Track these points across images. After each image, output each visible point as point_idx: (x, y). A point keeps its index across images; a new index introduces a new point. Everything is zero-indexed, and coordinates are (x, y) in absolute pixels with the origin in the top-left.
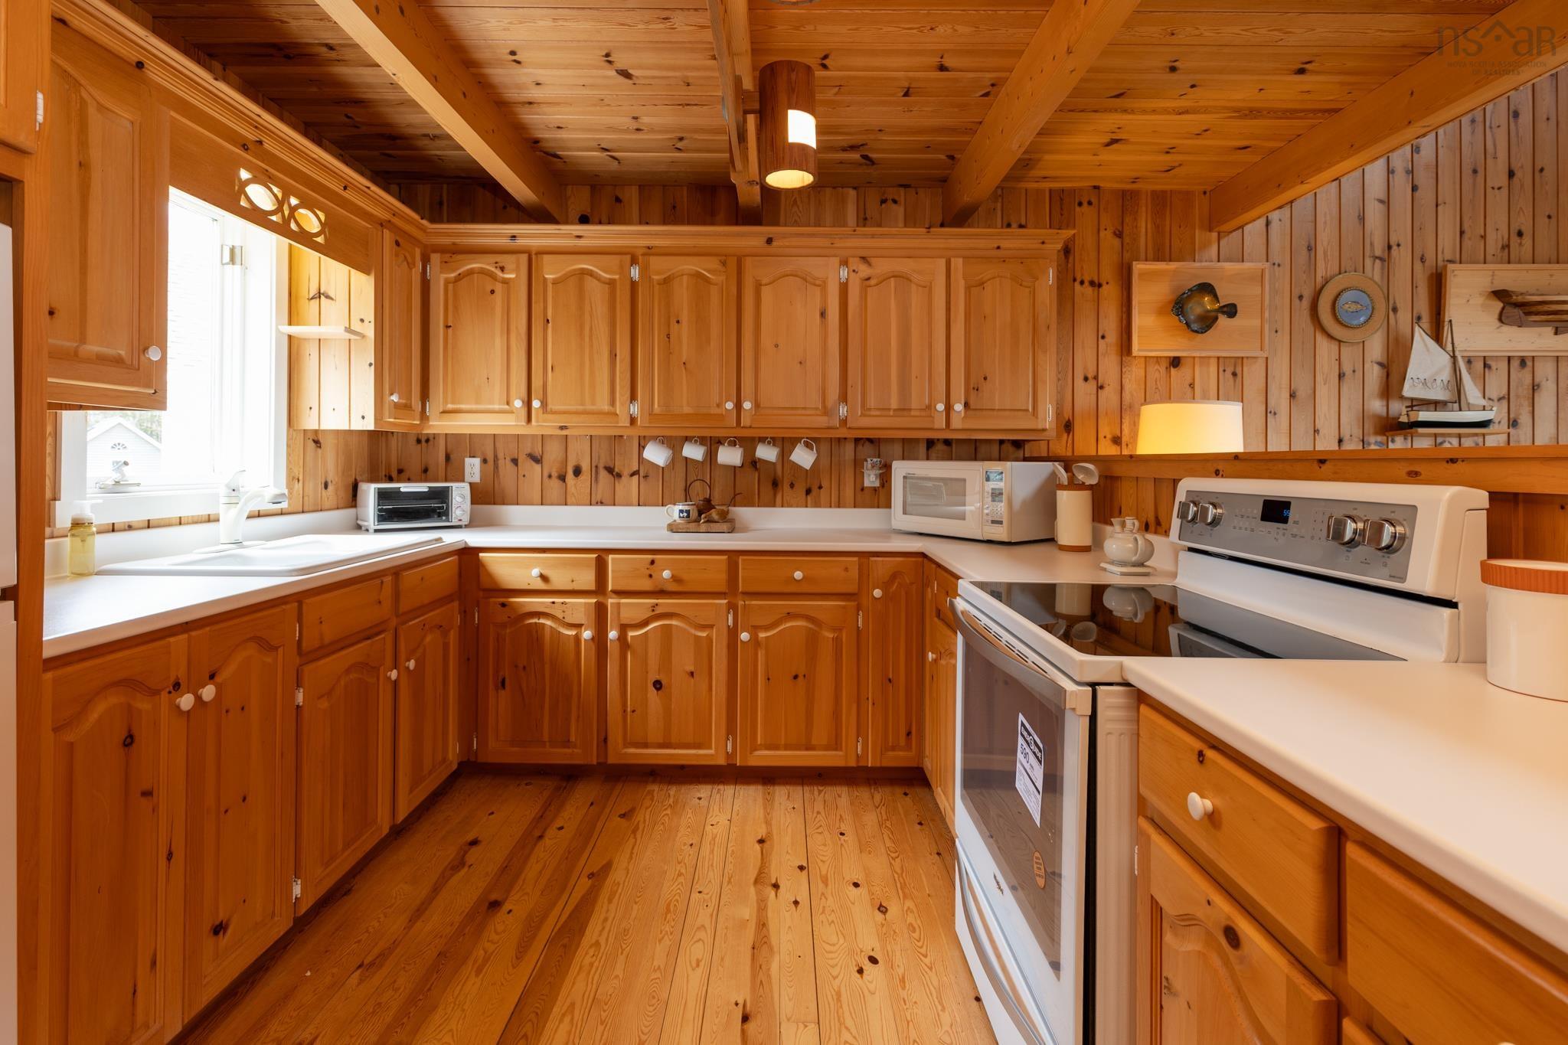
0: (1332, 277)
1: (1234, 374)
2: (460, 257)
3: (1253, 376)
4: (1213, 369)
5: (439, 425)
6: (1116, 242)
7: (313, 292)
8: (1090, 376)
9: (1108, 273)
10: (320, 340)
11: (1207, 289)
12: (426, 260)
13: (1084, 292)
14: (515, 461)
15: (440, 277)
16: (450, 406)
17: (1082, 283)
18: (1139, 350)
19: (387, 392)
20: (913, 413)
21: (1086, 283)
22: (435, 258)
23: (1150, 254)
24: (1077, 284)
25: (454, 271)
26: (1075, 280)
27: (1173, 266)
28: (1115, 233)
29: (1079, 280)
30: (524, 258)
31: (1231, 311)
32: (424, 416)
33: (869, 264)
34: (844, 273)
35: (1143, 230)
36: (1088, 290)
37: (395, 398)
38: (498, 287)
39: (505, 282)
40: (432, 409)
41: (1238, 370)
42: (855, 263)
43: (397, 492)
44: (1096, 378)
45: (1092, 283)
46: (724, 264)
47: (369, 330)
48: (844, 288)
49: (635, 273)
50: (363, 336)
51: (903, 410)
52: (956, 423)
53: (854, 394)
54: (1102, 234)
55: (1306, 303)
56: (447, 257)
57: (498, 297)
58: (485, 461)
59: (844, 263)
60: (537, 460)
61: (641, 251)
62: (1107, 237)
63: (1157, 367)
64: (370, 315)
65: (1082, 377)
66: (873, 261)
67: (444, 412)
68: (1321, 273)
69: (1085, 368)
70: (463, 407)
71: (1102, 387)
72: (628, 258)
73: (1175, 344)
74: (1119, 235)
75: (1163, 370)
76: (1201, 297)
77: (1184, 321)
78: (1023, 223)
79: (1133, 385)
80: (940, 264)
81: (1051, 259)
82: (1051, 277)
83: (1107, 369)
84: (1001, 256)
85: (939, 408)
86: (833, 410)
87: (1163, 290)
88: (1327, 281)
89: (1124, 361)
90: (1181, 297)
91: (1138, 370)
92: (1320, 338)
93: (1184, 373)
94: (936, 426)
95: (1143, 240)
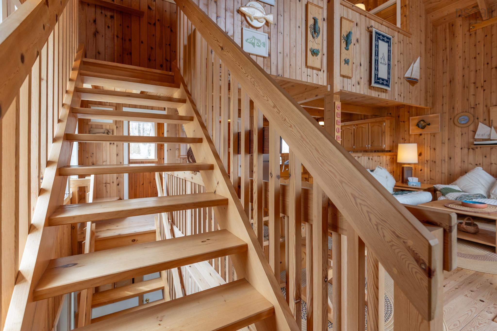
0: (459, 113)
1: (434, 136)
8: (403, 138)
9: (406, 119)
17: (402, 122)
18: (411, 133)
26: (400, 121)
27: (418, 117)
31: (429, 124)
33: (357, 126)
34: (354, 127)
35: (414, 110)
41: (435, 135)
42: (355, 126)
44: (404, 139)
45: (403, 122)
48: (354, 129)
51: (362, 147)
52: (370, 148)
53: (355, 144)
55: (452, 120)
59: (354, 126)
62: (406, 113)
68: (456, 112)
71: (405, 140)
73: (419, 131)
74: (409, 112)
75: (418, 136)
76: (422, 122)
77: (419, 127)
78: (391, 113)
79: (412, 139)
80: (367, 124)
81: (385, 121)
82: (384, 124)
83: (406, 137)
84: (376, 122)
85: (367, 146)
86: (353, 147)
87: (416, 122)
88: (457, 114)
89: (410, 135)
90: (418, 123)
91: (413, 137)
92: (456, 127)
93: (422, 136)
94: (367, 149)
95: (414, 112)
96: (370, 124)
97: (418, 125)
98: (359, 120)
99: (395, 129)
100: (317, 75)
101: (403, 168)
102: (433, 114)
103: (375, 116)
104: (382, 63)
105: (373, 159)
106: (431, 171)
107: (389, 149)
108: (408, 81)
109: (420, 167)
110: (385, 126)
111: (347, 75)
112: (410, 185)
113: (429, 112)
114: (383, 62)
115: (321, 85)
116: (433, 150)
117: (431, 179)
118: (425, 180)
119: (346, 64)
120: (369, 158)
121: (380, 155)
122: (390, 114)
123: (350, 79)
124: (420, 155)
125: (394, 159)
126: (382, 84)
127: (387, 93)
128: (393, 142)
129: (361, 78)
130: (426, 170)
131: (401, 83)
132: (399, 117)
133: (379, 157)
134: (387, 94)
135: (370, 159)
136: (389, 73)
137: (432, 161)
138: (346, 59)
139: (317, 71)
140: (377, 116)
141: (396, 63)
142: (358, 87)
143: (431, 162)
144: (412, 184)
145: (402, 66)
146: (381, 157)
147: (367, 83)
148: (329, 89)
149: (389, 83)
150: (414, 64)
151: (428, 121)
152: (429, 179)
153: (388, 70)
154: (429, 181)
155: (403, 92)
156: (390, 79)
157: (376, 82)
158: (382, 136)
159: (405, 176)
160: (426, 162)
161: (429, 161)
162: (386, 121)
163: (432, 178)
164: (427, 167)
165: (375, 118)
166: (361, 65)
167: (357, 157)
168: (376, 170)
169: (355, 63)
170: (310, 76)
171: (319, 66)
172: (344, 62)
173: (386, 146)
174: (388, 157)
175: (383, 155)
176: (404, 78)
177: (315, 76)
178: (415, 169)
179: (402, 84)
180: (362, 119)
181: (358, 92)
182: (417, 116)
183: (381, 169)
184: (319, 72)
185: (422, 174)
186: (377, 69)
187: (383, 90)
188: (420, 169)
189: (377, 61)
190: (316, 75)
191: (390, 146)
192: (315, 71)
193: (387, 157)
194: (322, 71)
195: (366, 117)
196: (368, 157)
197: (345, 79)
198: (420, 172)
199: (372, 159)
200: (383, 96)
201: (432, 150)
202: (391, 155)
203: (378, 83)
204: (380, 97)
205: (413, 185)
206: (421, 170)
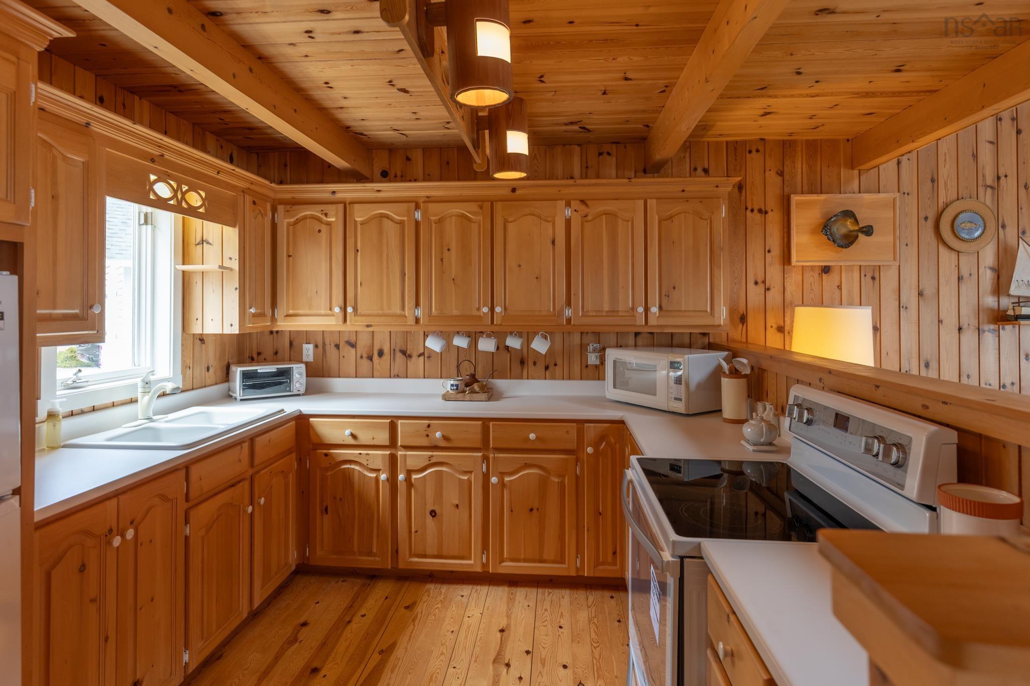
0: (951, 203)
1: (873, 278)
2: (295, 207)
3: (888, 280)
4: (856, 275)
5: (285, 325)
6: (779, 179)
7: (199, 239)
8: (759, 281)
9: (772, 203)
10: (203, 272)
11: (848, 214)
12: (274, 210)
13: (754, 218)
14: (337, 346)
15: (284, 222)
16: (291, 312)
17: (752, 211)
18: (797, 261)
19: (248, 306)
20: (620, 314)
21: (756, 211)
22: (281, 208)
23: (806, 188)
24: (748, 212)
25: (293, 217)
26: (746, 209)
27: (823, 197)
28: (777, 173)
29: (750, 208)
30: (341, 206)
31: (868, 231)
32: (273, 319)
33: (587, 205)
34: (568, 212)
35: (800, 170)
36: (757, 216)
37: (253, 310)
38: (324, 228)
39: (329, 224)
40: (280, 313)
41: (877, 276)
42: (575, 204)
43: (255, 372)
44: (764, 282)
45: (760, 211)
46: (481, 207)
47: (235, 265)
48: (568, 222)
49: (418, 215)
50: (231, 269)
51: (613, 312)
53: (577, 300)
54: (767, 174)
55: (930, 223)
56: (288, 207)
57: (324, 235)
58: (316, 346)
59: (568, 204)
60: (353, 345)
61: (422, 200)
62: (773, 178)
63: (812, 273)
64: (236, 255)
65: (753, 282)
66: (589, 203)
67: (287, 316)
68: (942, 198)
69: (755, 275)
70: (300, 312)
71: (768, 289)
72: (413, 205)
74: (781, 174)
75: (816, 275)
76: (843, 220)
77: (829, 238)
78: (706, 167)
79: (793, 287)
81: (723, 198)
82: (724, 211)
84: (684, 197)
85: (640, 310)
86: (561, 312)
87: (820, 215)
88: (947, 206)
89: (786, 269)
90: (827, 221)
92: (943, 250)
93: (834, 276)
94: (638, 323)
95: (799, 177)
97: (826, 228)
102: (872, 191)
110: (724, 221)
158: (714, 264)
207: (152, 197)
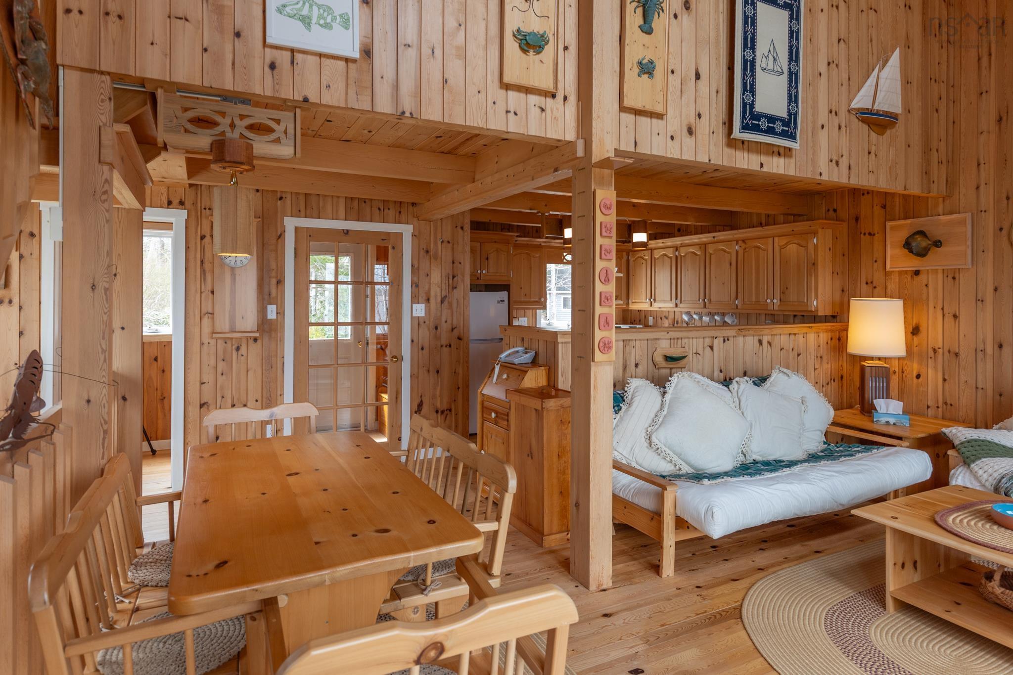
1: (954, 278)
2: (636, 253)
3: (967, 279)
4: (940, 276)
5: (633, 307)
6: (883, 211)
8: (869, 282)
9: (876, 228)
11: (922, 233)
12: (628, 255)
13: (865, 239)
14: (661, 318)
15: (632, 260)
16: (634, 301)
17: (865, 234)
18: (890, 268)
20: (761, 303)
21: (867, 235)
22: (631, 254)
24: (862, 235)
26: (861, 233)
27: (909, 221)
28: (882, 207)
29: (863, 233)
30: (650, 251)
31: (938, 244)
32: (628, 304)
33: (745, 243)
34: (737, 247)
35: (898, 203)
36: (868, 238)
38: (644, 262)
39: (646, 260)
40: (630, 301)
41: (957, 276)
42: (741, 243)
43: (620, 327)
44: (872, 283)
45: (870, 234)
46: (700, 248)
48: (737, 252)
49: (677, 253)
51: (757, 302)
52: (776, 308)
53: (741, 295)
54: (875, 207)
55: (1004, 233)
57: (644, 265)
58: (654, 318)
59: (738, 243)
60: (667, 318)
61: (679, 246)
62: (877, 210)
63: (906, 275)
65: (865, 283)
66: (746, 241)
69: (866, 278)
70: (637, 301)
71: (875, 287)
72: (675, 249)
73: (912, 263)
74: (884, 208)
75: (909, 277)
76: (919, 238)
77: (911, 251)
78: (835, 208)
79: (892, 286)
80: (771, 239)
81: (815, 233)
82: (815, 241)
83: (878, 277)
84: (793, 234)
85: (769, 301)
86: (733, 302)
87: (903, 235)
89: (887, 274)
90: (907, 239)
91: (895, 278)
93: (923, 278)
94: (768, 308)
95: (897, 208)
96: (776, 239)
97: (907, 245)
98: (754, 227)
99: (846, 253)
100: (543, 110)
101: (863, 368)
102: (951, 213)
103: (797, 217)
104: (769, 70)
105: (773, 344)
106: (945, 380)
107: (829, 313)
108: (863, 121)
109: (915, 367)
110: (816, 247)
111: (649, 108)
112: (877, 421)
113: (940, 210)
114: (770, 66)
115: (559, 141)
116: (952, 319)
117: (946, 403)
118: (928, 407)
119: (646, 76)
120: (760, 342)
121: (796, 331)
122: (835, 211)
123: (662, 119)
124: (914, 331)
125: (840, 342)
126: (770, 131)
127: (791, 156)
128: (843, 291)
129: (700, 116)
130: (933, 376)
131: (840, 128)
132: (857, 219)
133: (792, 337)
134: (793, 161)
135: (765, 343)
136: (793, 99)
137: (949, 351)
138: (644, 62)
139: (543, 99)
140: (800, 215)
141: (823, 68)
142: (689, 141)
143: (947, 354)
144: (884, 420)
145: (845, 76)
146: (801, 336)
147: (721, 131)
148: (580, 153)
149: (795, 128)
150: (880, 71)
151: (936, 232)
152: (940, 404)
153: (789, 90)
154: (940, 410)
155: (845, 153)
156: (796, 115)
157: (745, 127)
158: (809, 274)
159: (869, 394)
160: (931, 353)
161: (940, 351)
162: (820, 230)
163: (949, 402)
164: (935, 368)
165: (794, 222)
166: (698, 76)
167: (722, 340)
168: (772, 379)
169: (677, 72)
170: (516, 114)
171: (547, 84)
172: (636, 70)
173: (819, 303)
174: (824, 337)
175: (805, 330)
176: (849, 111)
177: (534, 112)
178: (903, 372)
179: (843, 128)
180: (761, 225)
181: (688, 156)
182: (906, 218)
183: (788, 375)
184: (549, 100)
185: (921, 389)
186: (750, 88)
187: (776, 150)
188: (915, 375)
189: (749, 66)
190: (539, 111)
191: (833, 304)
192: (533, 99)
193: (821, 335)
194: (560, 97)
195: (770, 220)
196: (756, 339)
197: (644, 121)
198: (915, 380)
199: (770, 343)
200: (777, 166)
201: (949, 319)
202: (832, 331)
203: (756, 129)
204: (765, 169)
205: (888, 423)
206: (918, 376)
207: (565, 261)
